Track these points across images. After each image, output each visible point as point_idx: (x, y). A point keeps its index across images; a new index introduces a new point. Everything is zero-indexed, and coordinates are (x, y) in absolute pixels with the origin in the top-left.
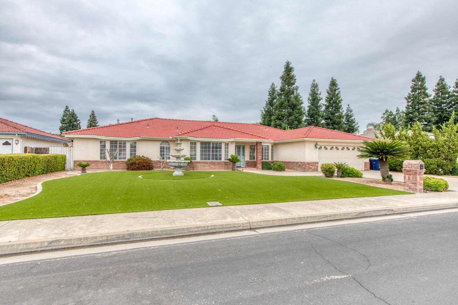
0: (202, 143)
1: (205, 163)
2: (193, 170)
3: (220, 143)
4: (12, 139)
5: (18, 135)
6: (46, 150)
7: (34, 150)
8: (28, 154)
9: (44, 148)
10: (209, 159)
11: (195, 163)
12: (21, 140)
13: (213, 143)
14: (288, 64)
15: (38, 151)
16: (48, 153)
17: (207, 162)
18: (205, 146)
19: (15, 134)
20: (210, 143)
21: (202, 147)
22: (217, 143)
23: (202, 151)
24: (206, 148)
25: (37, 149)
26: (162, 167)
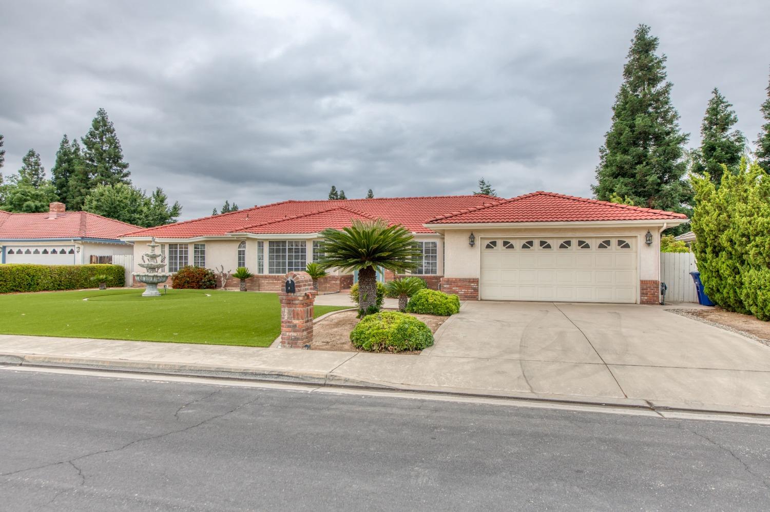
0: (271, 243)
1: (274, 278)
2: (259, 290)
3: (304, 242)
4: (74, 246)
5: (74, 240)
6: (110, 259)
7: (99, 259)
8: (93, 265)
9: (107, 257)
10: (284, 271)
11: (261, 279)
12: (82, 247)
13: (291, 242)
14: (641, 34)
15: (102, 259)
16: (111, 263)
17: (278, 276)
18: (277, 247)
19: (70, 240)
20: (285, 242)
21: (271, 251)
22: (297, 242)
23: (271, 258)
24: (278, 251)
25: (101, 257)
26: (223, 285)
